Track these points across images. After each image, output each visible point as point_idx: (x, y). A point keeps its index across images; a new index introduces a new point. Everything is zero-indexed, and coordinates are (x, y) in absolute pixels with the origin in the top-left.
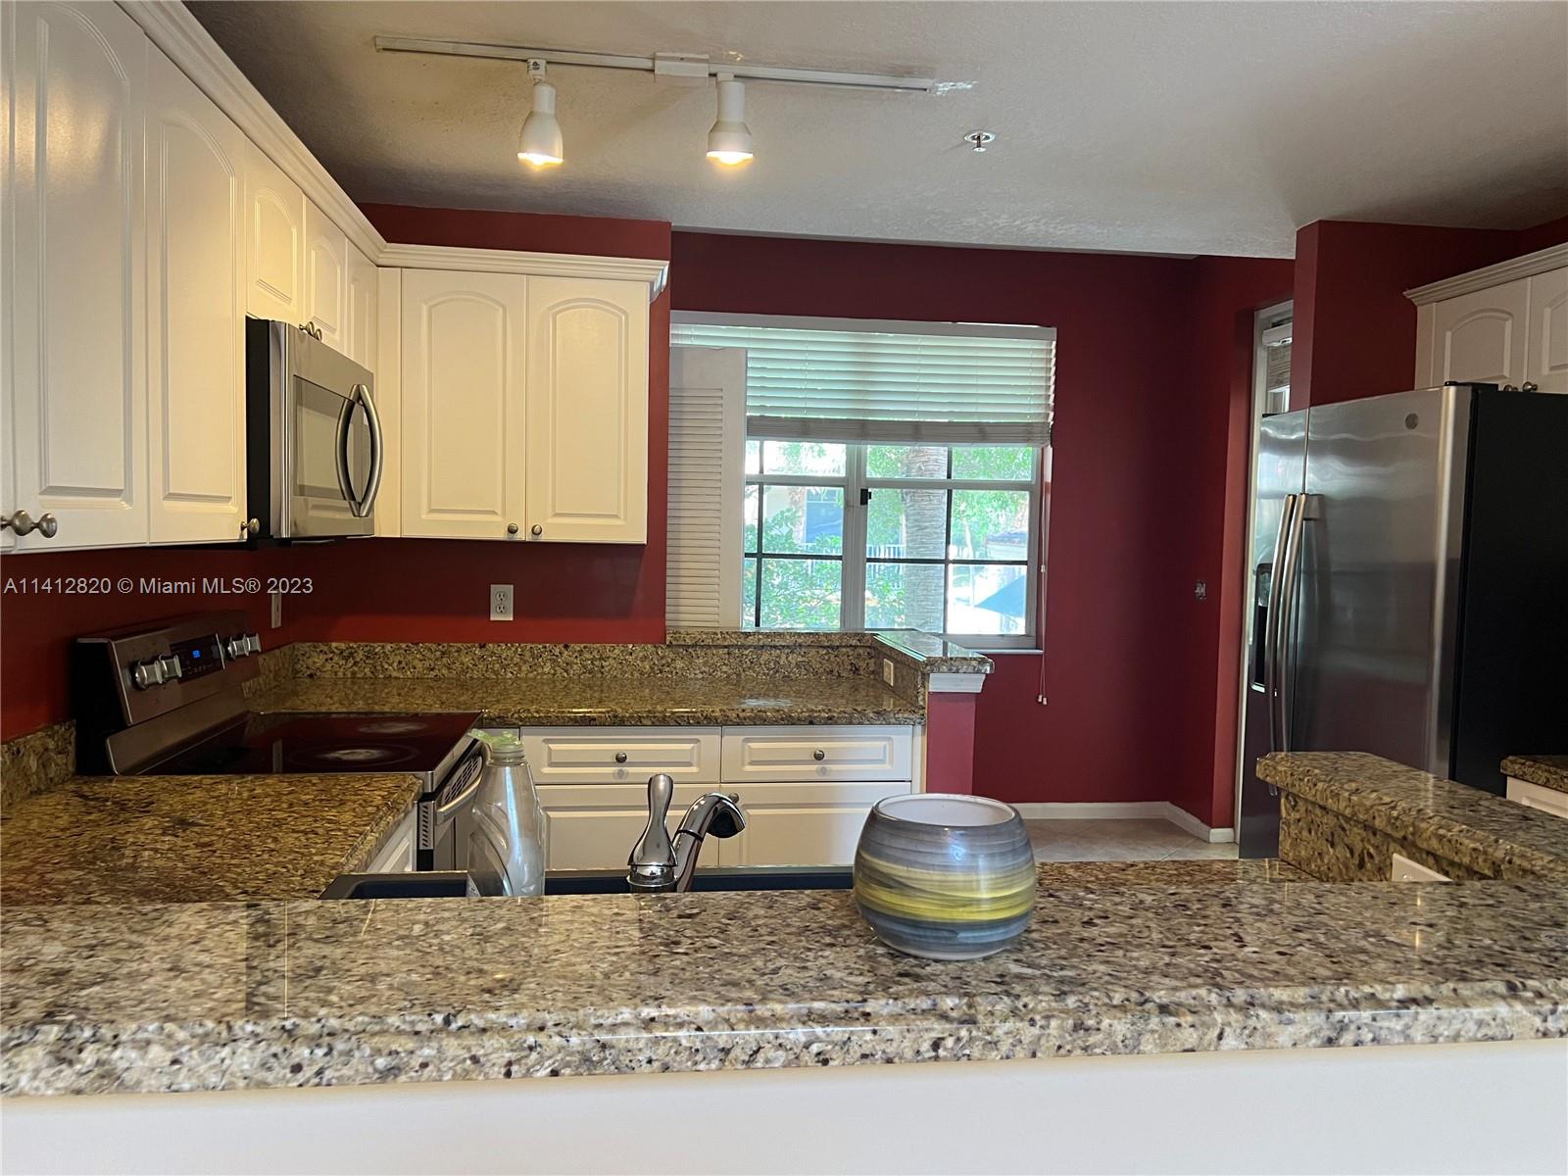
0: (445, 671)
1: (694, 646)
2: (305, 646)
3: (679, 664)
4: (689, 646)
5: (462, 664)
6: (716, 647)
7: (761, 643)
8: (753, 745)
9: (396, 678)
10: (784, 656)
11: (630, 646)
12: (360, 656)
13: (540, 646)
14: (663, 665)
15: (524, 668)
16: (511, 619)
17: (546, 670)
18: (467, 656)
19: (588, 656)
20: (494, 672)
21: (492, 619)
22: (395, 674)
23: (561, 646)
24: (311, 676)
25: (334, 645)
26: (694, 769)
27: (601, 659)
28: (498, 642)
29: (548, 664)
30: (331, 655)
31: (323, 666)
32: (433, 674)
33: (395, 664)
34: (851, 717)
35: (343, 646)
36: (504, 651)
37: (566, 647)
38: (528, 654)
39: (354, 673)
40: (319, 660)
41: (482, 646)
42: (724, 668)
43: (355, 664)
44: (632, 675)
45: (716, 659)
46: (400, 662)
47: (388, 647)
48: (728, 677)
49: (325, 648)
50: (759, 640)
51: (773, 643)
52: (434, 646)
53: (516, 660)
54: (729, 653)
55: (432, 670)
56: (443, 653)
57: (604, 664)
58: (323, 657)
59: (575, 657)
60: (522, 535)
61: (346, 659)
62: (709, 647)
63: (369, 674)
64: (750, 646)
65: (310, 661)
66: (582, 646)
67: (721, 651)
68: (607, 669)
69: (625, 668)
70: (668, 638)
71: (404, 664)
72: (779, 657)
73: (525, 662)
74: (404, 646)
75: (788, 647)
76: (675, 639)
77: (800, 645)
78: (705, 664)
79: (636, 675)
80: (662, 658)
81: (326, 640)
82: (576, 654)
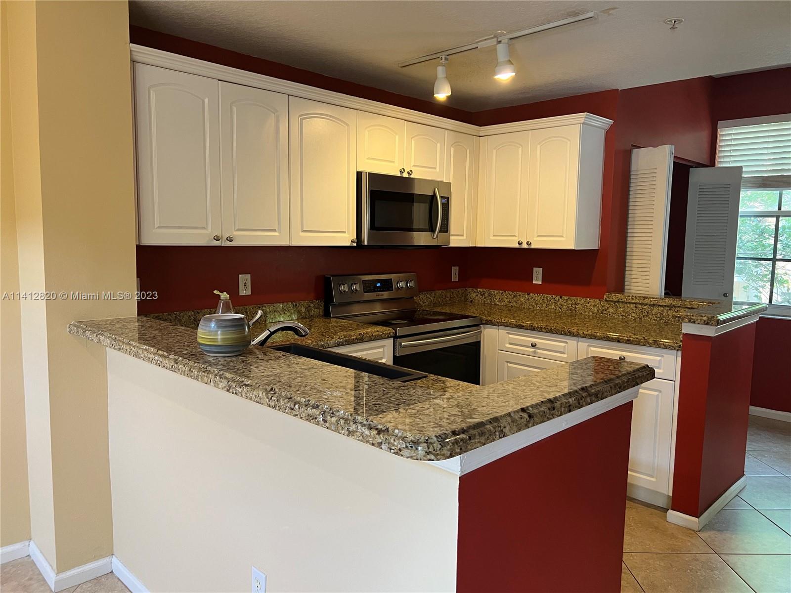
0: (514, 304)
1: (618, 302)
2: (469, 290)
3: (611, 310)
4: (616, 302)
5: (521, 301)
6: (629, 303)
7: (652, 303)
8: (592, 349)
9: (498, 305)
10: (666, 311)
11: (589, 299)
12: (486, 295)
13: (550, 296)
14: (603, 310)
15: (544, 305)
16: (541, 283)
17: (553, 307)
18: (523, 298)
19: (569, 302)
20: (532, 306)
21: (534, 283)
22: (498, 303)
23: (559, 297)
24: (472, 301)
25: (479, 290)
26: (565, 356)
27: (576, 304)
28: (534, 293)
29: (553, 305)
30: (477, 294)
31: (475, 297)
32: (511, 304)
33: (498, 299)
34: (639, 342)
35: (481, 290)
36: (537, 297)
37: (561, 297)
38: (545, 299)
39: (484, 301)
40: (474, 295)
41: (528, 294)
42: (633, 315)
43: (485, 298)
44: (589, 313)
45: (629, 309)
46: (499, 299)
47: (496, 292)
48: (635, 319)
49: (476, 291)
50: (651, 301)
51: (658, 304)
52: (511, 293)
53: (541, 301)
54: (636, 307)
55: (510, 302)
56: (514, 296)
57: (577, 307)
58: (475, 294)
59: (564, 302)
60: (525, 246)
61: (482, 295)
62: (626, 303)
63: (489, 302)
64: (647, 304)
65: (471, 295)
66: (568, 297)
67: (632, 306)
68: (578, 309)
69: (586, 310)
70: (605, 297)
71: (500, 300)
72: (663, 311)
73: (544, 302)
74: (501, 292)
75: (668, 306)
76: (608, 298)
77: (674, 306)
78: (624, 311)
79: (591, 313)
80: (603, 306)
81: (477, 287)
82: (565, 301)
